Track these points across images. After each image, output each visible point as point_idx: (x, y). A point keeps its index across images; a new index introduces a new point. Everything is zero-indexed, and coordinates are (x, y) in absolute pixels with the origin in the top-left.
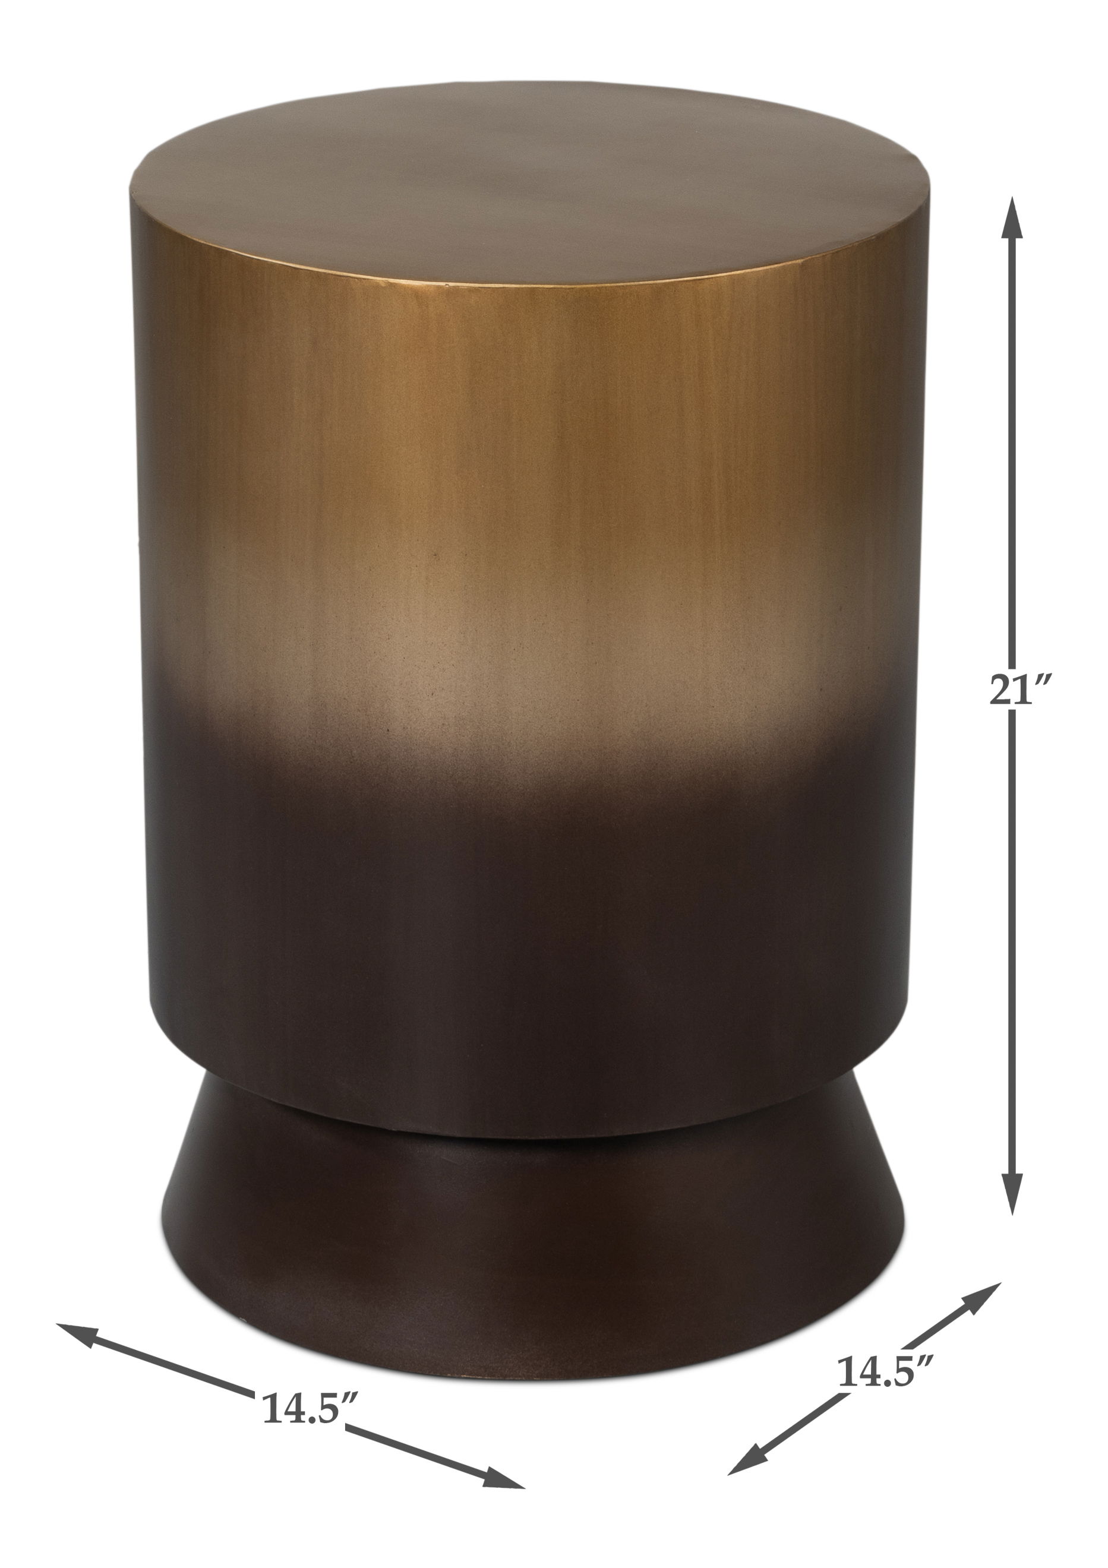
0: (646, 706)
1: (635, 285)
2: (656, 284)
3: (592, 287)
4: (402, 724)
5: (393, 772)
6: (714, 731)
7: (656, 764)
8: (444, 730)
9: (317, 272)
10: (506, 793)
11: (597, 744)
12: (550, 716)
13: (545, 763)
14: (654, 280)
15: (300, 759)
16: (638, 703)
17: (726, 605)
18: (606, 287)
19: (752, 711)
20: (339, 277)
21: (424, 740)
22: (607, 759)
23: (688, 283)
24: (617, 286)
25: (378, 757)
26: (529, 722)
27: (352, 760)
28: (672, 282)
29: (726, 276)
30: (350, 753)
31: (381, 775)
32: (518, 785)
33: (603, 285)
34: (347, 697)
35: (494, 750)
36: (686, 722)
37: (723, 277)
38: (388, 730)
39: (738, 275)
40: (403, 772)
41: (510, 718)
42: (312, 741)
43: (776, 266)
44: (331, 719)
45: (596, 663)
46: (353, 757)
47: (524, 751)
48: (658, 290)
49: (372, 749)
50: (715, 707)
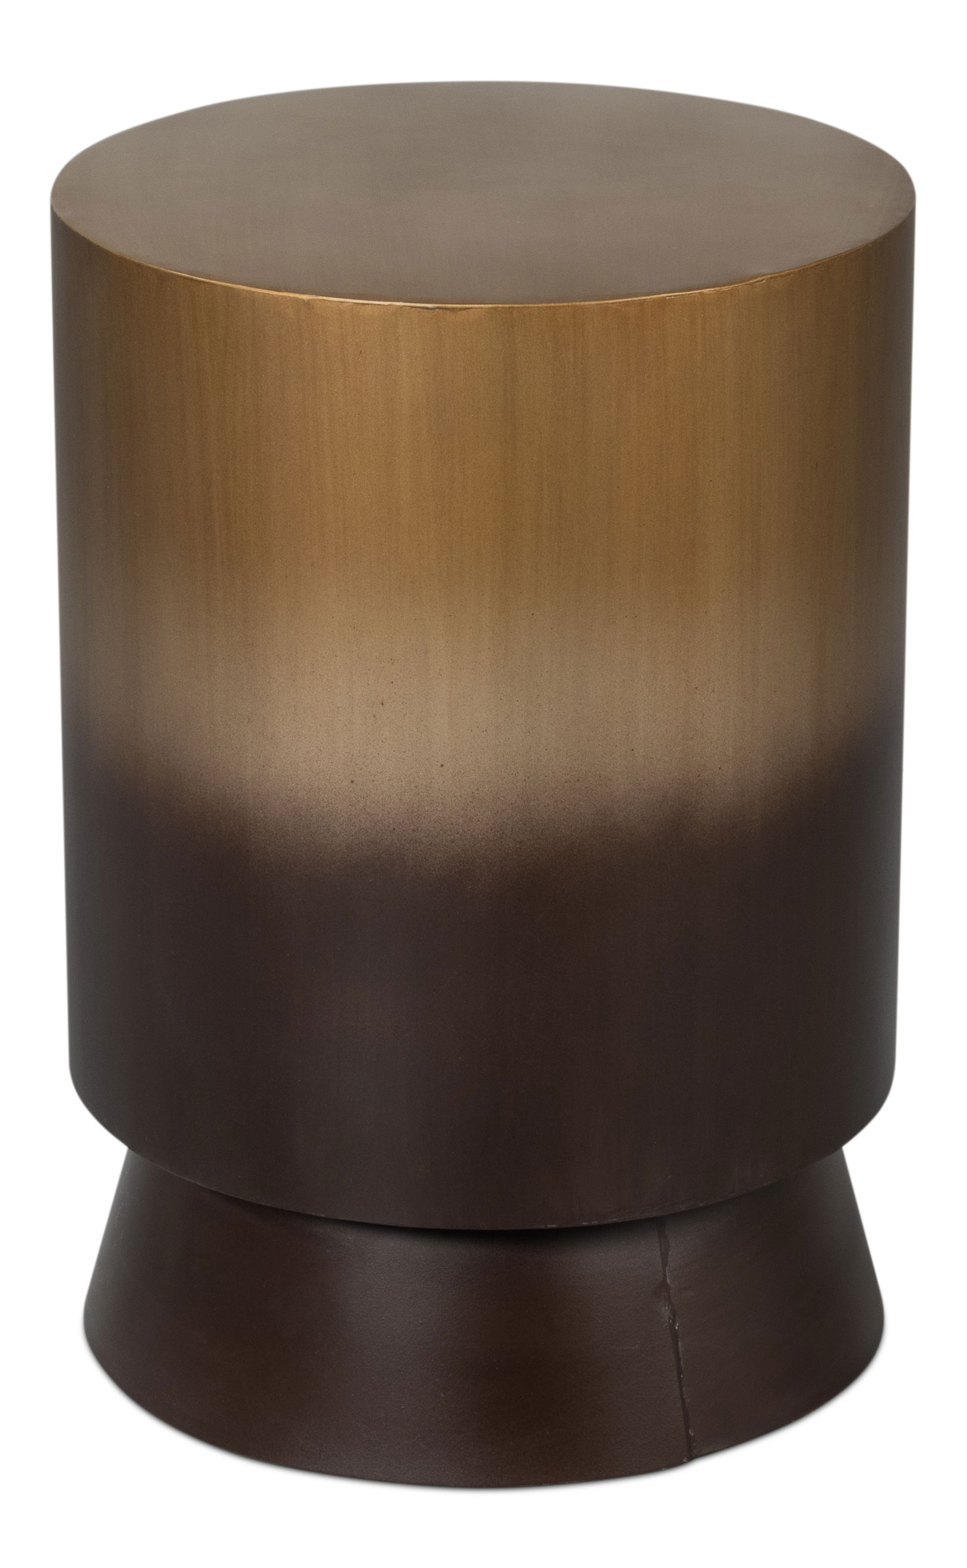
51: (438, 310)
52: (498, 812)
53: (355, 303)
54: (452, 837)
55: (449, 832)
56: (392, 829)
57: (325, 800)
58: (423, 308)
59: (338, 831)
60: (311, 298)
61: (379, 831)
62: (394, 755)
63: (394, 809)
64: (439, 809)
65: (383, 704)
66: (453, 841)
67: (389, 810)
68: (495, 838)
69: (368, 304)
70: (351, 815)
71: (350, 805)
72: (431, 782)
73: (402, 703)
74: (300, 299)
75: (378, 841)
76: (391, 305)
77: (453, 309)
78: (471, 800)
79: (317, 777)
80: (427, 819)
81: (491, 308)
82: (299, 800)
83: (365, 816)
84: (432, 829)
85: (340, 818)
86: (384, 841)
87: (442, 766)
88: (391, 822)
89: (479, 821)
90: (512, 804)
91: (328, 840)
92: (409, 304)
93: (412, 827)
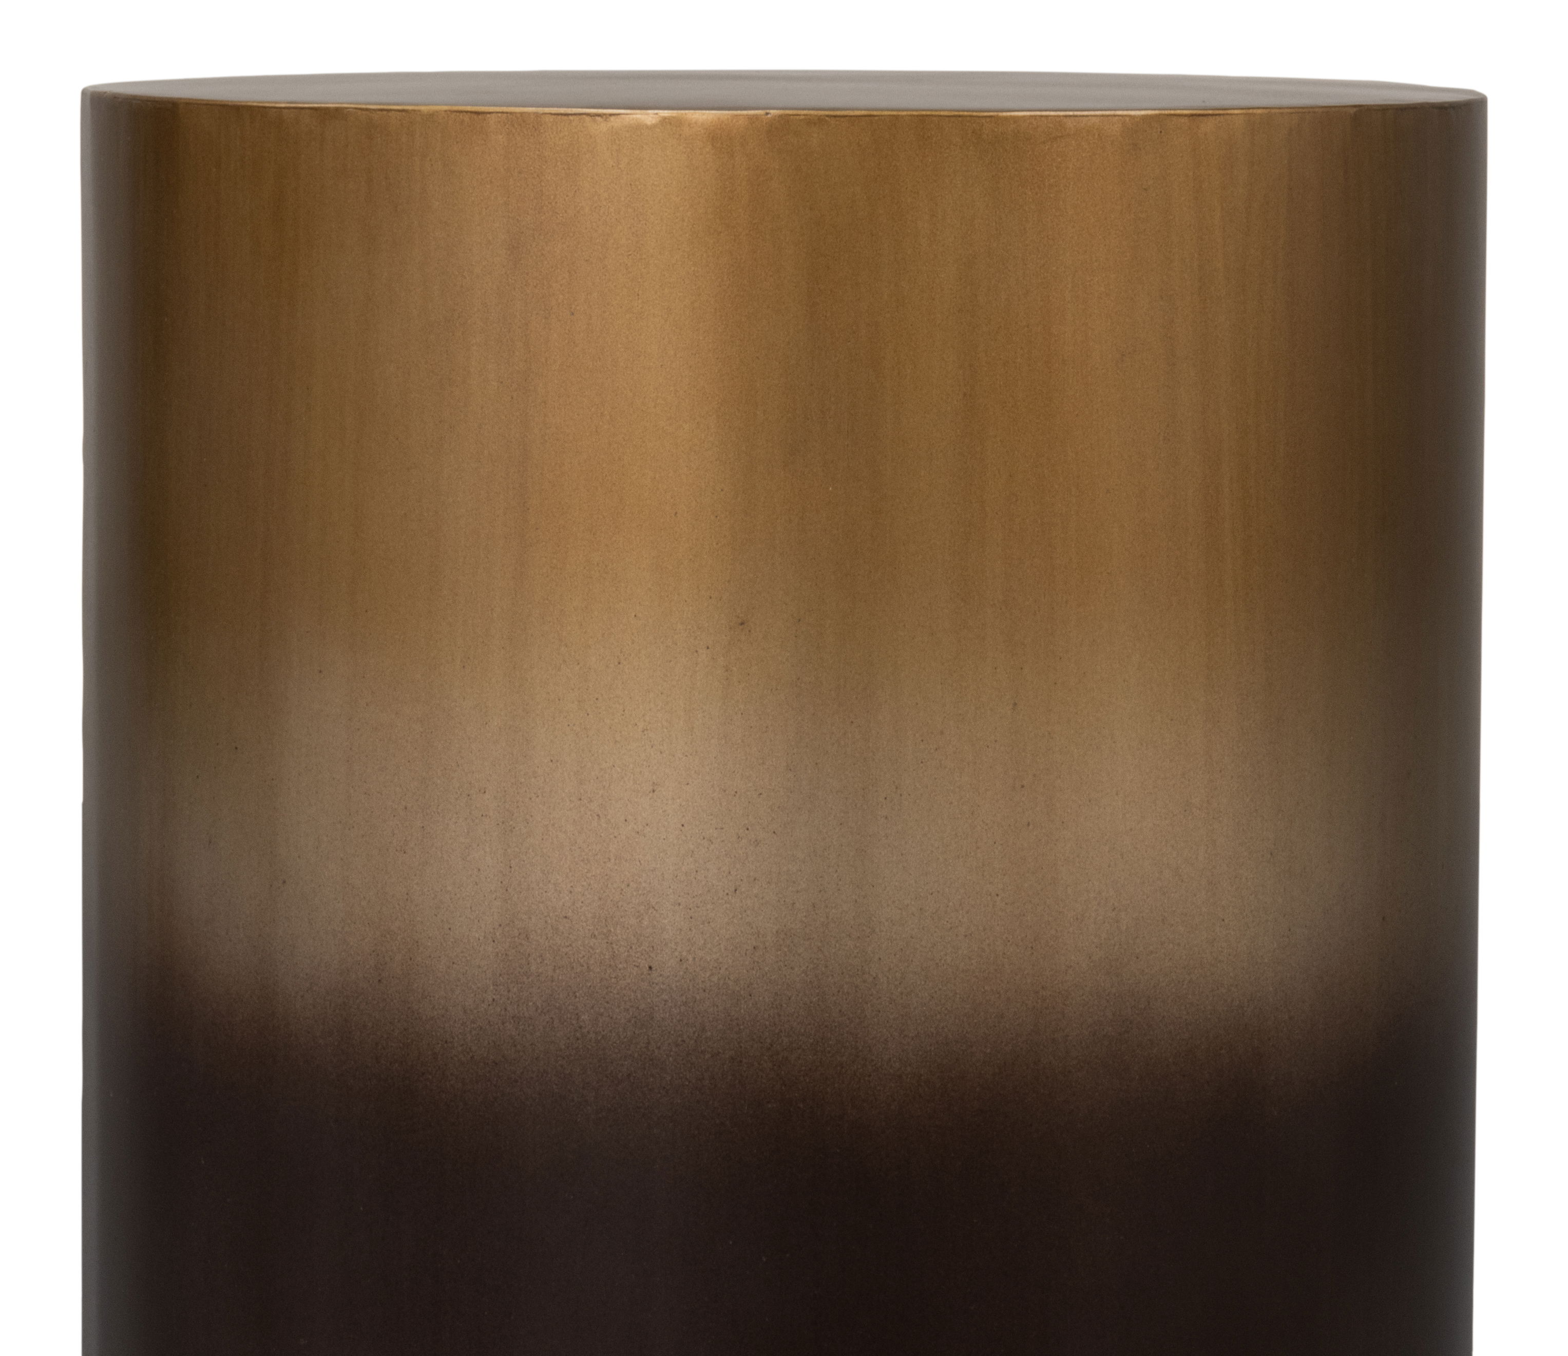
0: (1114, 910)
3: (1024, 116)
4: (677, 954)
5: (659, 1048)
7: (1131, 1023)
8: (756, 959)
9: (522, 114)
10: (870, 1076)
11: (1029, 981)
12: (949, 926)
13: (938, 1016)
15: (474, 1048)
16: (1099, 904)
19: (1283, 936)
20: (566, 118)
21: (719, 979)
25: (630, 1021)
26: (912, 937)
27: (578, 1035)
30: (574, 1022)
31: (636, 1055)
32: (890, 1060)
34: (570, 914)
35: (848, 993)
36: (1179, 944)
38: (650, 968)
40: (677, 1045)
41: (877, 930)
42: (499, 1010)
44: (539, 960)
45: (1029, 824)
46: (581, 1027)
47: (902, 994)
49: (619, 1007)
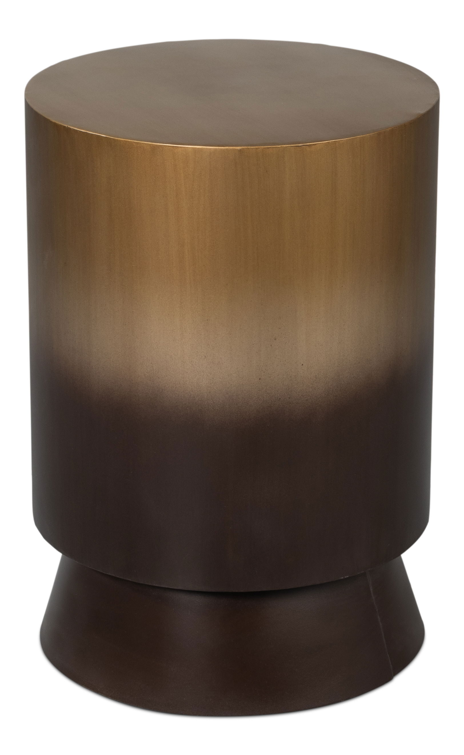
0: (151, 363)
1: (142, 143)
2: (153, 145)
6: (188, 385)
14: (152, 142)
17: (193, 321)
18: (128, 141)
22: (133, 386)
23: (169, 147)
24: (134, 142)
28: (160, 145)
29: (191, 148)
33: (127, 140)
37: (189, 148)
39: (198, 148)
43: (222, 148)
48: (154, 148)
50: (188, 373)
51: (303, 146)
52: (326, 383)
53: (264, 148)
54: (307, 398)
55: (305, 397)
56: (279, 399)
57: (246, 390)
58: (296, 146)
59: (253, 404)
60: (242, 148)
61: (273, 401)
62: (280, 363)
63: (280, 389)
64: (301, 386)
65: (275, 339)
66: (307, 400)
67: (278, 390)
68: (326, 396)
69: (270, 148)
70: (259, 395)
71: (259, 390)
72: (298, 374)
73: (285, 338)
74: (236, 149)
75: (272, 405)
76: (281, 147)
77: (310, 145)
78: (315, 379)
79: (242, 379)
80: (295, 391)
81: (327, 142)
82: (232, 392)
83: (266, 395)
84: (298, 396)
85: (254, 397)
86: (275, 405)
87: (302, 365)
88: (279, 396)
89: (318, 389)
90: (333, 378)
91: (247, 409)
92: (290, 145)
93: (288, 396)
